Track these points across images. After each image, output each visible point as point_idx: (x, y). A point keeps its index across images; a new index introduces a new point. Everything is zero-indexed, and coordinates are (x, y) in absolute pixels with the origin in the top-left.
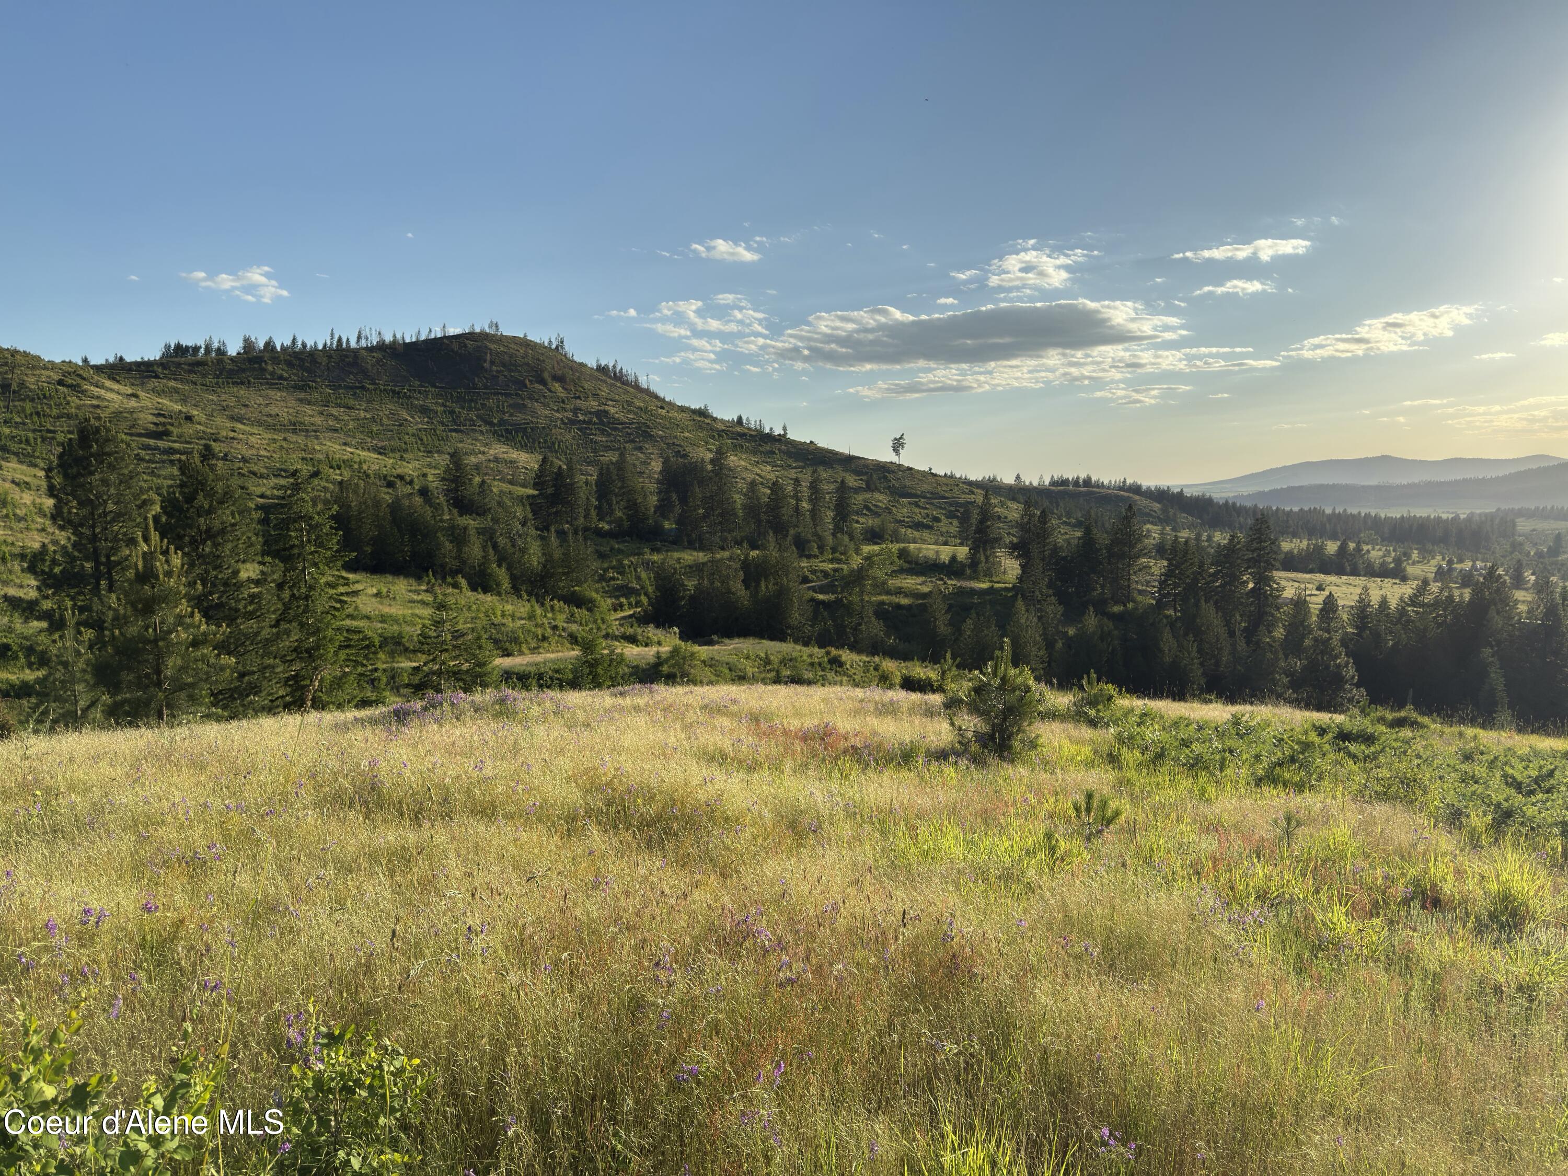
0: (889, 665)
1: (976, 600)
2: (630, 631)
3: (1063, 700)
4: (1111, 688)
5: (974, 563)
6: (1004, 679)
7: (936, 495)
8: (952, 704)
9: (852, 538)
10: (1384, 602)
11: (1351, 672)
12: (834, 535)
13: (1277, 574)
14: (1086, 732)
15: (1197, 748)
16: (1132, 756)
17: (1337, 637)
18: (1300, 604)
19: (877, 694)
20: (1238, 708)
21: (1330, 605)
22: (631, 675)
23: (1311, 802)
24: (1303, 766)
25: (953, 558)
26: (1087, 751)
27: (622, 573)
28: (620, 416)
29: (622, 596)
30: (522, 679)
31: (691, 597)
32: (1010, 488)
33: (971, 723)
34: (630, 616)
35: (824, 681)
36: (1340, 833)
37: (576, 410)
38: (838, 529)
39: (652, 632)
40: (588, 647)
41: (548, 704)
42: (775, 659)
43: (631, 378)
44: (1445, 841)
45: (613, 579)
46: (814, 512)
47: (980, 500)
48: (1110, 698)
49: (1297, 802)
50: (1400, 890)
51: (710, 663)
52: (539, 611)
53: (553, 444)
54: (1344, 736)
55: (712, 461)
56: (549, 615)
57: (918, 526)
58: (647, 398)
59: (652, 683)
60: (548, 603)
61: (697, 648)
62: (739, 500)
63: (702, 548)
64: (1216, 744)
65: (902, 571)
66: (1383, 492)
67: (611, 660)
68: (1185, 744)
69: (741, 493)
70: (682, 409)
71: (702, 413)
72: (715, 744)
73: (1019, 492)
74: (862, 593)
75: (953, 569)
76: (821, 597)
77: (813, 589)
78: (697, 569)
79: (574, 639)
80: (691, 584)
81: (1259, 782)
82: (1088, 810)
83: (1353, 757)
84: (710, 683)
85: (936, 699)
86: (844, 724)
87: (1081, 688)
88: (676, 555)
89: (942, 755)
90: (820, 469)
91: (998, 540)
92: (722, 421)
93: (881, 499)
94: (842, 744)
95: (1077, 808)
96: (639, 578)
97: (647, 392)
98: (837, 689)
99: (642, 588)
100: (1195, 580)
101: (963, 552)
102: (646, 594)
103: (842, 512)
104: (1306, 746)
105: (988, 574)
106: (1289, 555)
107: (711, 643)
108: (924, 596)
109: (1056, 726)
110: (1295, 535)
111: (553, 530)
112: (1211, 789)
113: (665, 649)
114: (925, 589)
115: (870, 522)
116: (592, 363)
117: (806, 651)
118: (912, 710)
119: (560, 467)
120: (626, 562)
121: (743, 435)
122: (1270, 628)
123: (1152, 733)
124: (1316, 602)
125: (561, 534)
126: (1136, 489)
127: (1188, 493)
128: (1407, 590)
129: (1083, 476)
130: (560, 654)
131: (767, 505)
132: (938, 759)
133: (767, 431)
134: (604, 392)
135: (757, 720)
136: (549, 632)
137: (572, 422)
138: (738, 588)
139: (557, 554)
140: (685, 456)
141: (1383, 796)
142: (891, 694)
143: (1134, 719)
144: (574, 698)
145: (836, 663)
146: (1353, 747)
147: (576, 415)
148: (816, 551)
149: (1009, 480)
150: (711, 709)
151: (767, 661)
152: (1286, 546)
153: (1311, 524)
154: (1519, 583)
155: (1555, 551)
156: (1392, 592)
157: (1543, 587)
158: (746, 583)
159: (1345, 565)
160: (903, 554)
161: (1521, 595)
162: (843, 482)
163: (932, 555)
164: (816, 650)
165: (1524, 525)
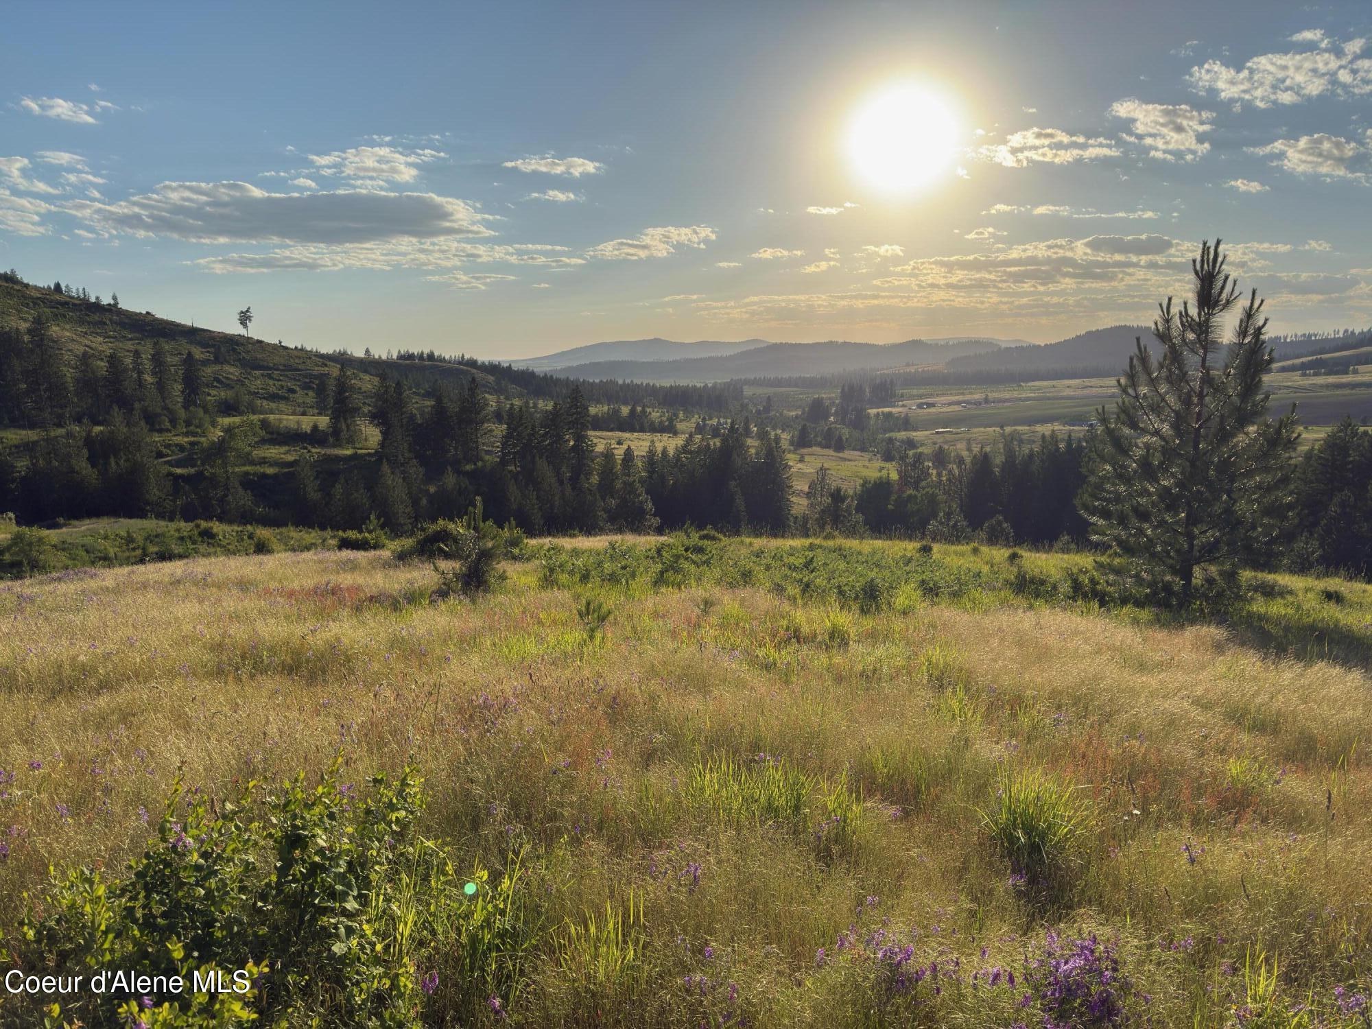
1: (342, 466)
5: (336, 432)
6: (476, 530)
7: (289, 368)
9: (206, 411)
10: (665, 451)
11: (649, 506)
12: (186, 407)
13: (590, 433)
17: (636, 481)
18: (608, 455)
21: (629, 454)
25: (315, 428)
31: (24, 478)
32: (361, 361)
33: (450, 567)
38: (189, 402)
42: (138, 537)
46: (161, 386)
47: (335, 372)
48: (523, 539)
51: (62, 547)
55: (29, 332)
57: (273, 397)
61: (43, 532)
62: (69, 374)
63: (30, 426)
65: (263, 441)
66: (657, 367)
69: (71, 366)
73: (369, 365)
74: (225, 464)
75: (315, 438)
76: (179, 471)
77: (170, 464)
78: (26, 448)
80: (22, 465)
90: (162, 341)
91: (356, 411)
93: (232, 371)
100: (530, 440)
101: (324, 422)
103: (192, 385)
105: (351, 441)
106: (596, 416)
107: (59, 526)
108: (290, 465)
110: (598, 402)
114: (290, 458)
115: (224, 394)
117: (172, 526)
121: (64, 304)
122: (588, 474)
124: (619, 452)
126: (473, 363)
127: (515, 367)
129: (426, 351)
131: (107, 379)
133: (93, 300)
138: (83, 466)
143: (547, 554)
145: (208, 535)
148: (167, 425)
149: (359, 353)
151: (130, 539)
152: (593, 410)
153: (610, 392)
154: (747, 432)
155: (767, 409)
156: (670, 444)
157: (763, 435)
158: (92, 460)
159: (634, 424)
160: (265, 424)
161: (749, 442)
162: (189, 354)
163: (293, 425)
164: (182, 524)
165: (748, 391)
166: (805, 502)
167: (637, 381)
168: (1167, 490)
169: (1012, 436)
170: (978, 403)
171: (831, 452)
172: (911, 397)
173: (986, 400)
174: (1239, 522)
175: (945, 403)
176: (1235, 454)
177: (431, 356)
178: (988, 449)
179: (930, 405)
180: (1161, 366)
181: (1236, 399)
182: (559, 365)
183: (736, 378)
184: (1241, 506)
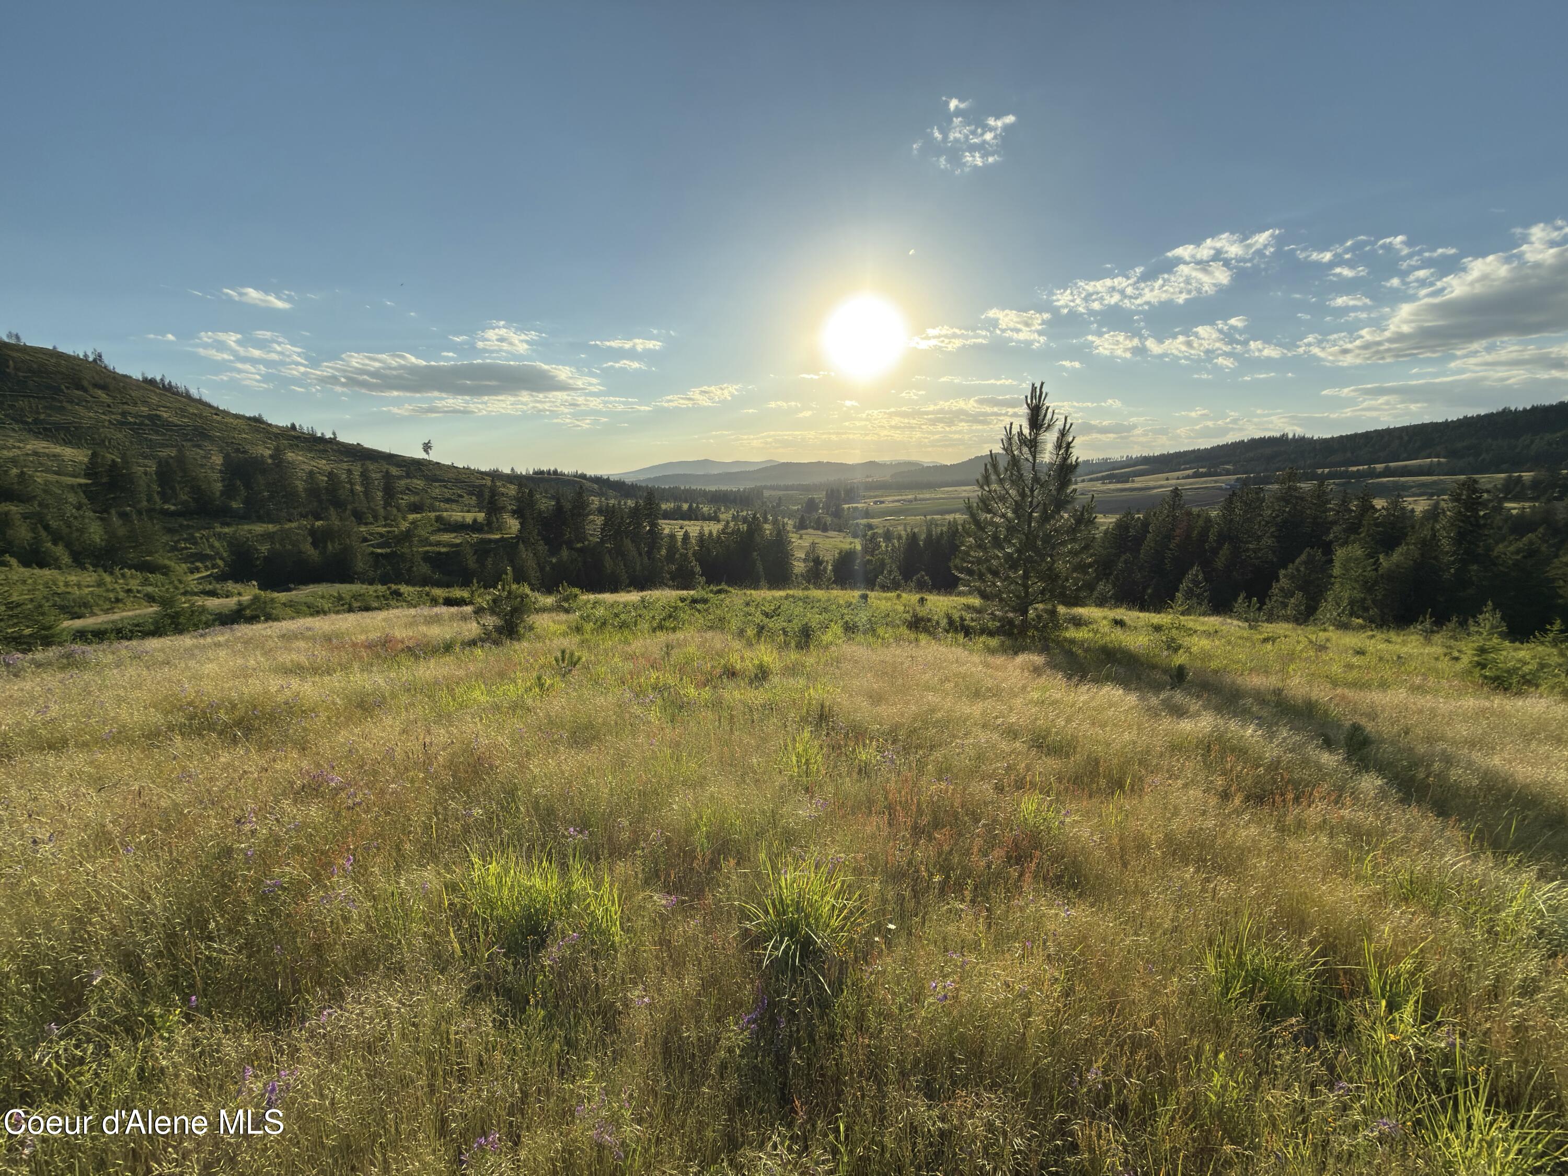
0: (438, 592)
1: (493, 546)
2: (209, 587)
3: (549, 600)
4: (576, 591)
5: (489, 523)
6: (510, 592)
7: (458, 481)
8: (479, 611)
9: (399, 510)
10: (711, 533)
11: (698, 569)
12: (385, 508)
13: (660, 521)
14: (563, 617)
15: (623, 616)
16: (589, 627)
17: (690, 553)
18: (672, 536)
19: (426, 611)
20: (644, 593)
21: (686, 536)
22: (214, 620)
23: (680, 635)
24: (675, 619)
25: (475, 521)
26: (564, 627)
27: (195, 544)
28: (175, 420)
29: (197, 561)
30: (99, 635)
31: (265, 558)
32: (508, 476)
33: (491, 621)
34: (208, 576)
35: (388, 607)
36: (691, 649)
37: (124, 414)
38: (387, 504)
39: (230, 586)
40: (165, 603)
41: (124, 652)
42: (347, 597)
43: (182, 389)
44: (737, 644)
45: (186, 548)
46: (366, 493)
47: (489, 483)
48: (576, 596)
49: (672, 636)
50: (718, 671)
51: (290, 604)
52: (108, 578)
53: (103, 441)
54: (694, 601)
55: (271, 456)
56: (121, 581)
57: (448, 501)
58: (201, 407)
59: (232, 623)
60: (117, 570)
61: (275, 595)
62: (300, 485)
63: (271, 521)
64: (633, 614)
65: (439, 530)
66: (708, 478)
67: (193, 612)
68: (616, 615)
69: (302, 480)
70: (237, 416)
71: (258, 420)
72: (292, 661)
73: (513, 478)
74: (411, 546)
75: (475, 527)
76: (379, 551)
77: (372, 546)
78: (268, 537)
79: (151, 599)
80: (264, 548)
81: (654, 630)
82: (563, 660)
83: (699, 611)
84: (293, 618)
85: (468, 609)
86: (400, 633)
87: (558, 591)
88: (246, 527)
89: (473, 643)
90: (368, 463)
91: (503, 508)
92: (277, 427)
93: (419, 483)
94: (400, 646)
95: (557, 660)
96: (212, 547)
97: (200, 401)
98: (396, 611)
99: (217, 553)
100: (620, 527)
101: (481, 516)
102: (222, 558)
103: (389, 492)
104: (676, 608)
105: (499, 529)
106: (666, 511)
107: (289, 590)
108: (457, 545)
109: (546, 616)
110: (667, 501)
111: (113, 511)
112: (630, 637)
113: (246, 598)
114: (458, 541)
115: (413, 499)
116: (137, 375)
117: (371, 589)
118: (452, 618)
119: (113, 461)
120: (197, 535)
121: (297, 438)
122: (659, 549)
123: (600, 612)
124: (680, 535)
125: (123, 515)
126: (583, 476)
127: (612, 479)
128: (720, 526)
129: (552, 469)
130: (138, 612)
131: (326, 489)
132: (470, 645)
133: (319, 435)
134: (154, 399)
135: (330, 640)
136: (122, 595)
137: (122, 424)
138: (308, 548)
139: (122, 532)
140: (245, 452)
141: (711, 628)
142: (437, 610)
143: (589, 606)
144: (153, 644)
145: (397, 594)
146: (698, 606)
147: (125, 418)
148: (371, 520)
149: (507, 471)
150: (287, 637)
151: (340, 598)
152: (664, 506)
153: (674, 494)
154: (766, 520)
155: (779, 505)
156: (714, 528)
157: (775, 522)
158: (314, 544)
159: (692, 515)
160: (439, 519)
161: (767, 526)
162: (387, 472)
163: (460, 519)
164: (380, 587)
165: (766, 493)
166: (802, 565)
167: (694, 487)
168: (1009, 556)
169: (932, 522)
170: (910, 501)
171: (819, 532)
172: (870, 497)
173: (916, 499)
174: (1057, 576)
175: (891, 501)
176: (1056, 531)
177: (555, 472)
178: (916, 530)
179: (882, 502)
180: (1006, 470)
181: (1054, 492)
182: (642, 477)
183: (759, 484)
184: (1059, 565)
